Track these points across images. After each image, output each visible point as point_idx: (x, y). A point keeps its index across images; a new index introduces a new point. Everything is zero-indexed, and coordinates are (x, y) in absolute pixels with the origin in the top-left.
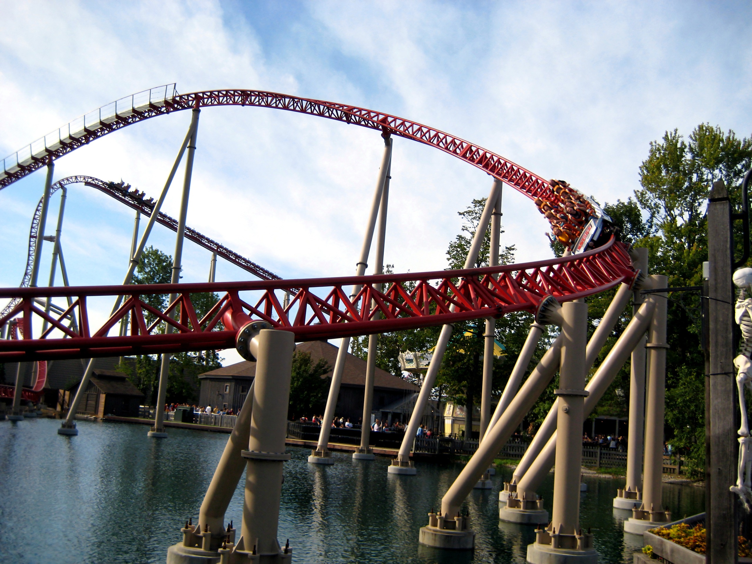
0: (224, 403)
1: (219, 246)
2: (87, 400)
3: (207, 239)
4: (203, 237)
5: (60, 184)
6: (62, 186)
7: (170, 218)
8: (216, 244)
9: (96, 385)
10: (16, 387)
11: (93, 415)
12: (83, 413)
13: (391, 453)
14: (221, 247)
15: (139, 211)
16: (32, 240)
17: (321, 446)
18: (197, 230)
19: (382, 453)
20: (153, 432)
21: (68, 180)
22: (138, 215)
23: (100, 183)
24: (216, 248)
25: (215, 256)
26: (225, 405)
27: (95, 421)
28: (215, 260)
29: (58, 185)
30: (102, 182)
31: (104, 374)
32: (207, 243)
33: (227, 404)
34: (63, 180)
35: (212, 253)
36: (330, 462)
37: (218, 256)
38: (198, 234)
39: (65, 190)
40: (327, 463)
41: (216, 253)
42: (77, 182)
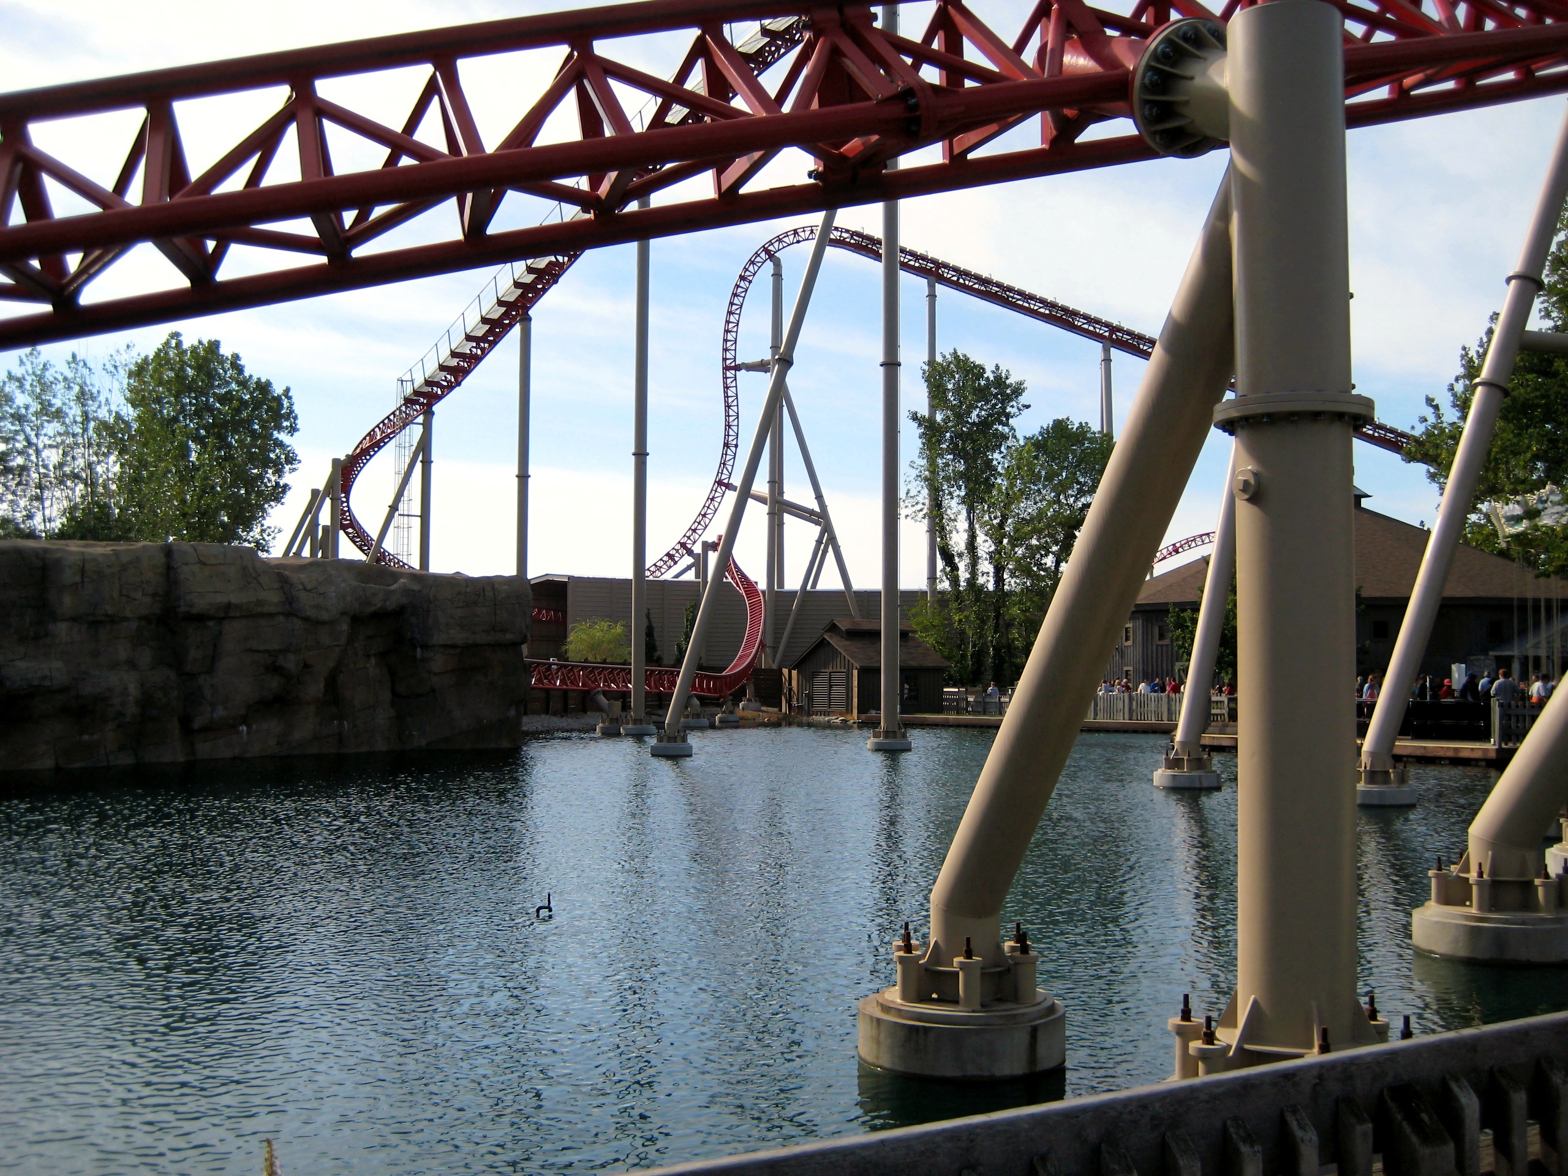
0: (1126, 668)
1: (1113, 329)
2: (831, 686)
3: (1086, 317)
4: (1075, 314)
5: (767, 251)
6: (771, 256)
7: (999, 285)
8: (1107, 325)
9: (844, 653)
10: (632, 667)
11: (841, 714)
12: (826, 713)
13: (1441, 754)
14: (1119, 329)
15: (933, 278)
16: (729, 374)
17: (1183, 743)
18: (1061, 302)
19: (1419, 753)
20: (876, 740)
21: (780, 241)
22: (932, 287)
23: (845, 235)
24: (1107, 334)
25: (1106, 351)
26: (1127, 671)
27: (845, 726)
28: (1107, 360)
29: (763, 255)
30: (847, 231)
31: (860, 628)
32: (1086, 326)
33: (1131, 668)
34: (771, 243)
35: (1099, 346)
36: (1205, 784)
37: (1112, 350)
38: (1065, 309)
39: (777, 264)
40: (1197, 785)
41: (1108, 343)
42: (798, 242)
